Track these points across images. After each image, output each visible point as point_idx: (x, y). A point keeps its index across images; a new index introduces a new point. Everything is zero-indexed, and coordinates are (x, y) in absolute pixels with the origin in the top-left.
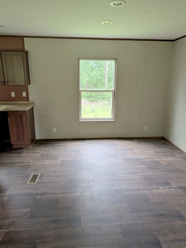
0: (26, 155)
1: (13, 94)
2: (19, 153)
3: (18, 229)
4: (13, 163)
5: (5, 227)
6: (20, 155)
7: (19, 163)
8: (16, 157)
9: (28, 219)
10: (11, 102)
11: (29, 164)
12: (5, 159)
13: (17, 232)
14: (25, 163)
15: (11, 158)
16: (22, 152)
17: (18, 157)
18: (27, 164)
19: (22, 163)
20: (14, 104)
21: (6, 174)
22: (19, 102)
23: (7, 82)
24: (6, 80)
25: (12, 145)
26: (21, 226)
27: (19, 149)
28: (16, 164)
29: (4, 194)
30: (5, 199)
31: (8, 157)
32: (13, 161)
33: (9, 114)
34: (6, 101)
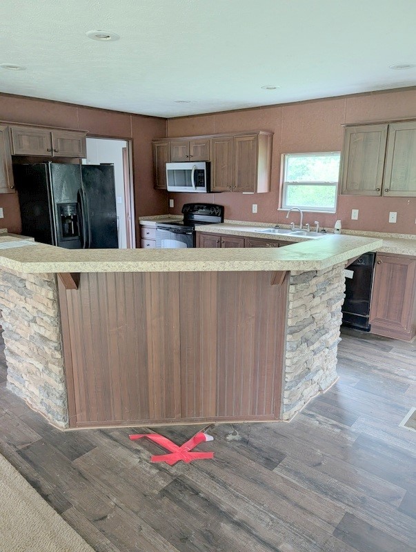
0: (399, 359)
1: (393, 217)
2: (384, 349)
3: (374, 523)
4: (370, 367)
5: (346, 502)
6: (384, 353)
7: (381, 370)
8: (375, 355)
9: (398, 513)
10: (384, 234)
11: (405, 380)
12: (354, 352)
13: (372, 528)
14: (397, 375)
15: (366, 355)
16: (391, 348)
17: (381, 356)
18: (401, 379)
19: (389, 372)
20: (391, 239)
21: (353, 385)
22: (403, 236)
23: (388, 190)
24: (386, 186)
25: (370, 325)
26: (381, 519)
27: (383, 340)
28: (376, 371)
29: (347, 427)
30: (349, 438)
31: (360, 350)
32: (369, 363)
33: (378, 258)
34: (374, 231)
